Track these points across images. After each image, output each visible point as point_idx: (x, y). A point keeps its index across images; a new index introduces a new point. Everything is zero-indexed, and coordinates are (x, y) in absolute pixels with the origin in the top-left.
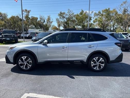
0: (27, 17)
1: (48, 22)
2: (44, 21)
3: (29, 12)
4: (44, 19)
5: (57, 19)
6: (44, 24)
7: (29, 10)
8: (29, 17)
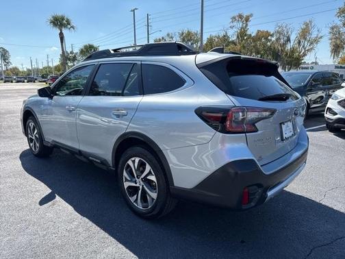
0: (242, 34)
1: (299, 42)
2: (289, 40)
3: (247, 20)
4: (287, 33)
5: (332, 28)
6: (289, 47)
7: (248, 14)
8: (248, 33)
